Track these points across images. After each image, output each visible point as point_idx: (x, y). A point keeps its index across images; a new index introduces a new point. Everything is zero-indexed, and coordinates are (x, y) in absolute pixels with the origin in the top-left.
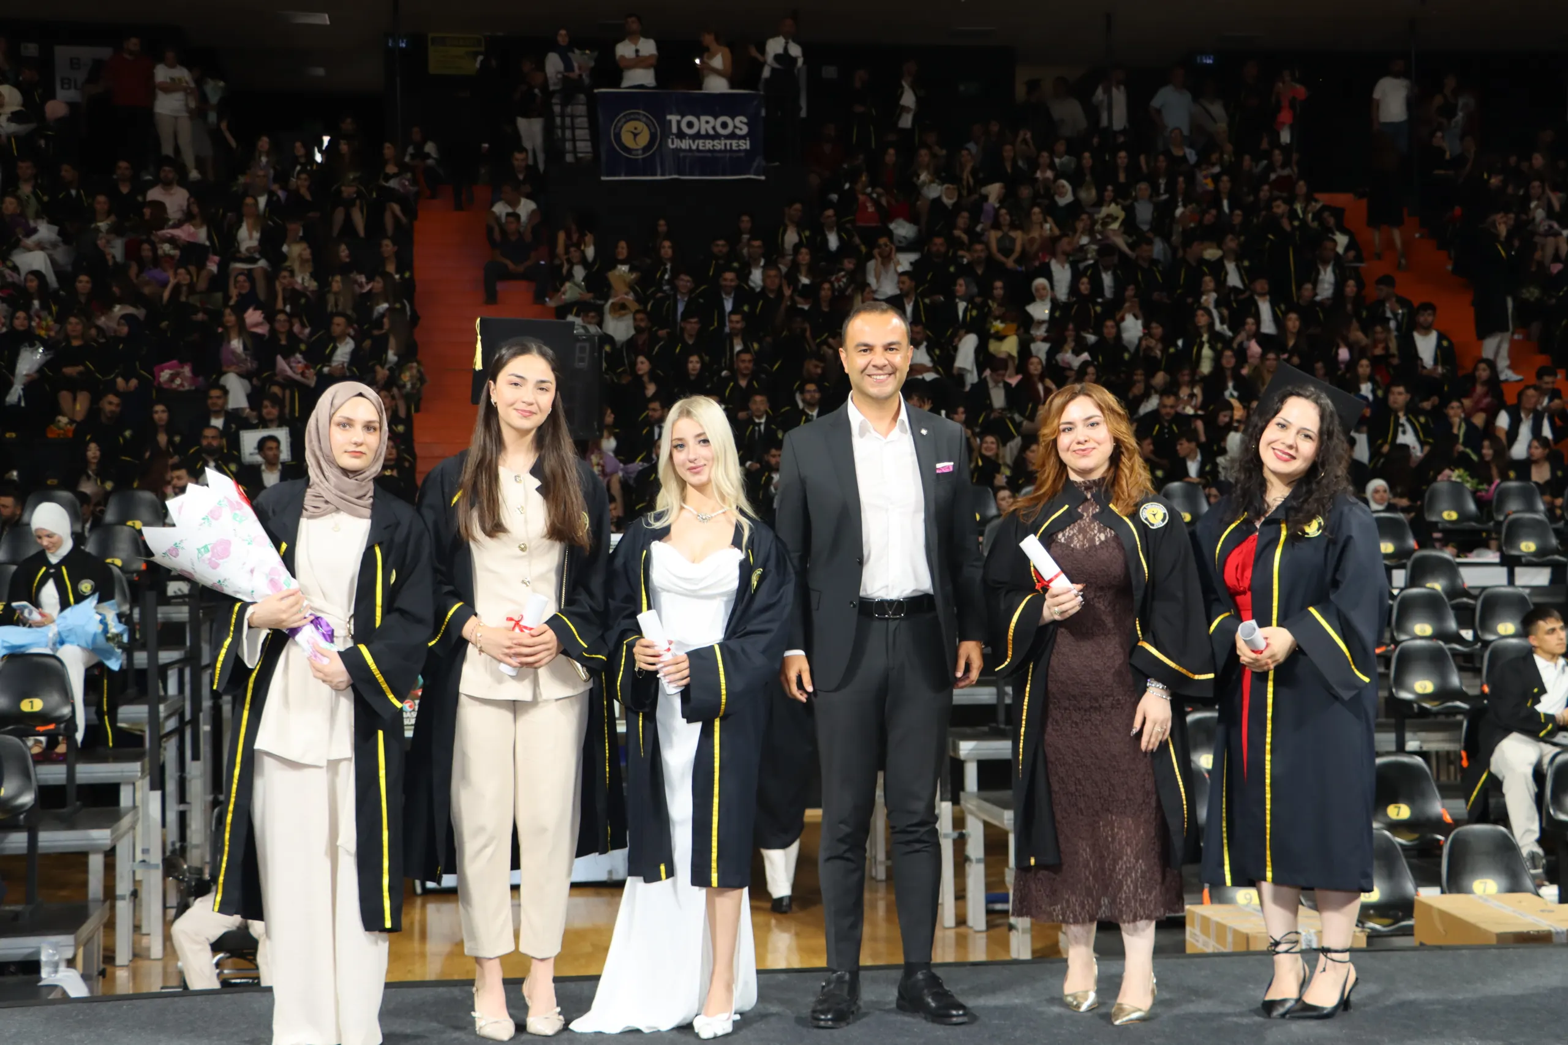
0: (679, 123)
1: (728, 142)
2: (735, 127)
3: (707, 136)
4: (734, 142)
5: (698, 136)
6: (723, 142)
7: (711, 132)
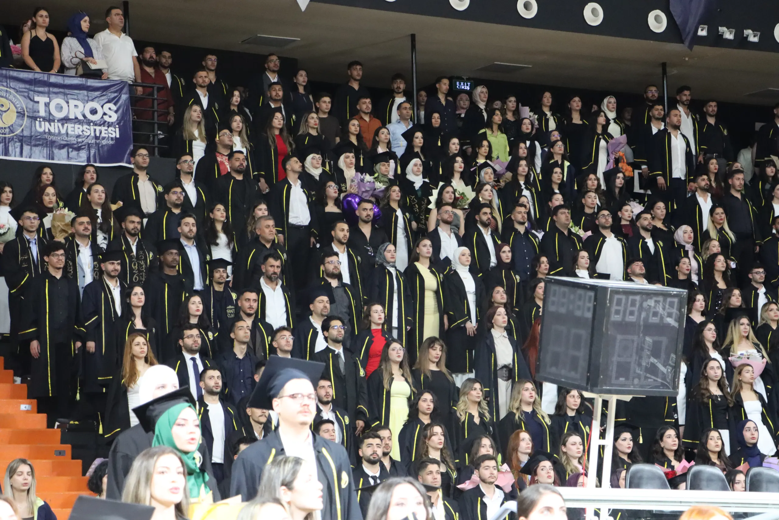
0: (47, 105)
1: (98, 128)
2: (105, 114)
3: (76, 120)
4: (103, 128)
5: (66, 120)
6: (92, 128)
7: (81, 117)
